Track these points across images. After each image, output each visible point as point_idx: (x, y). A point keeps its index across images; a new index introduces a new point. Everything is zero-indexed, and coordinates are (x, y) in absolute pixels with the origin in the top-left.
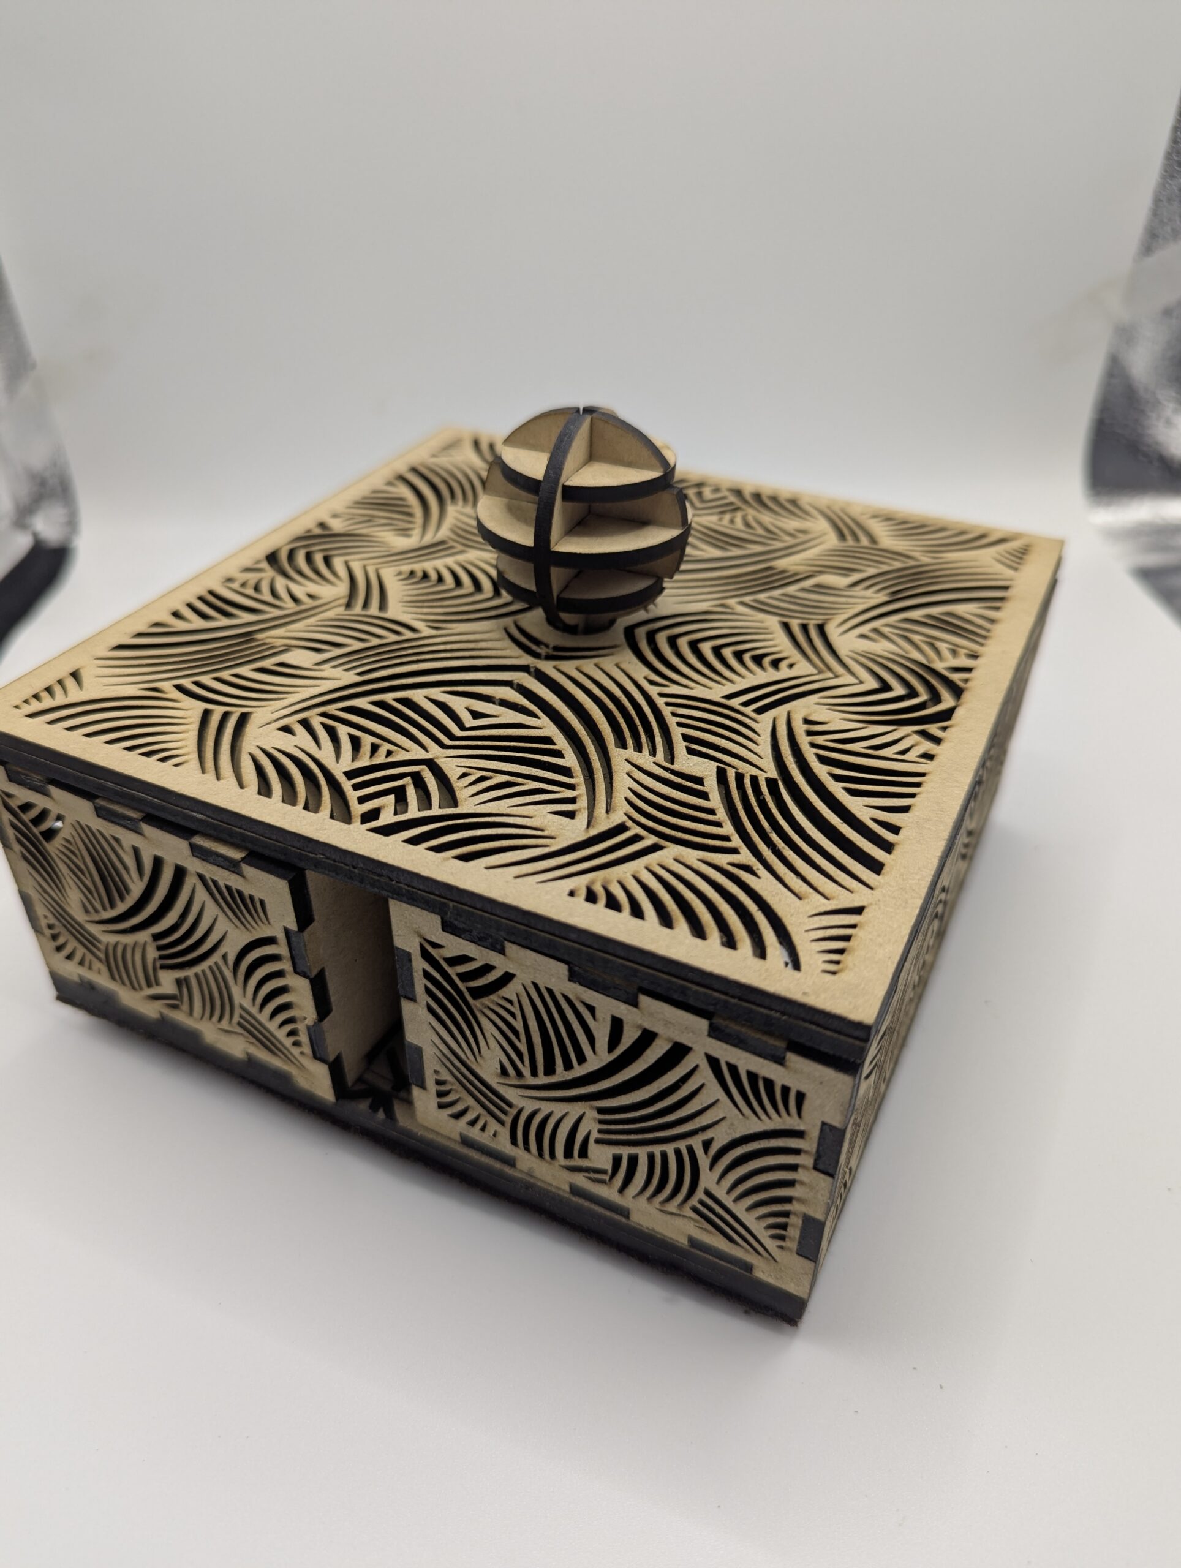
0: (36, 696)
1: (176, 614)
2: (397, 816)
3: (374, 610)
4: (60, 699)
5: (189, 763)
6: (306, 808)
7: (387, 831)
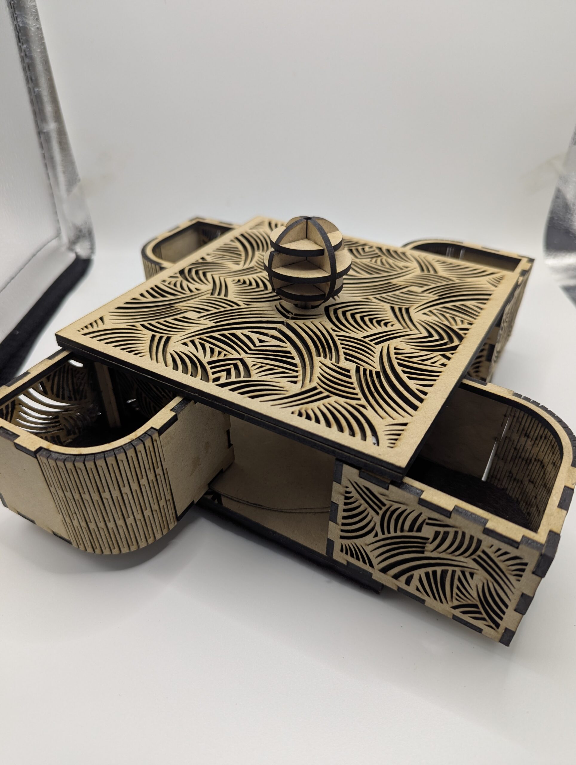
0: (86, 327)
1: (142, 295)
2: (227, 380)
3: (222, 296)
4: (95, 328)
5: (146, 356)
6: (191, 375)
7: (223, 385)
